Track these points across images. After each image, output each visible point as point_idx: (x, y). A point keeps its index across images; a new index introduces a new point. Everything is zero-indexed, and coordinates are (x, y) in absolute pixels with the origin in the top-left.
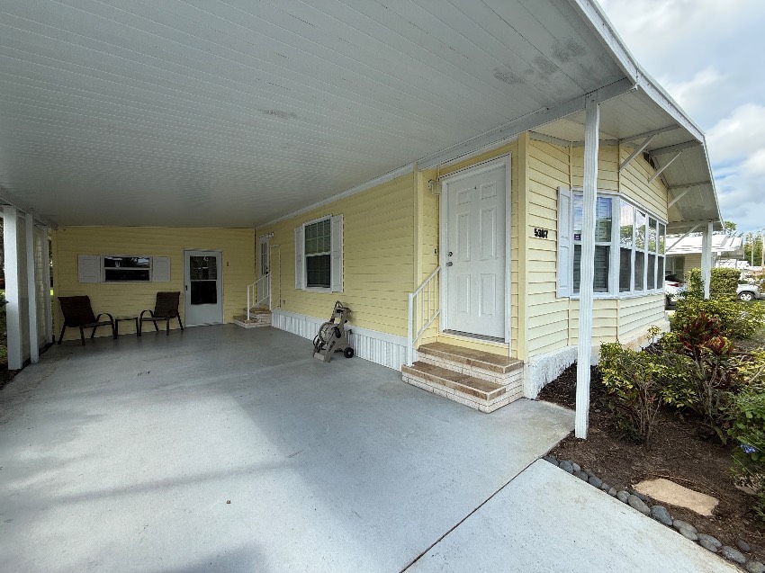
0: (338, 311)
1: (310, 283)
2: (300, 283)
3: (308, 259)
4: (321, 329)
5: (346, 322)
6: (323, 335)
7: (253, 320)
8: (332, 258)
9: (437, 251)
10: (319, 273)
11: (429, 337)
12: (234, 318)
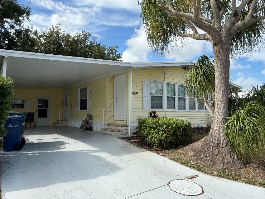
0: (88, 116)
1: (81, 108)
2: (78, 109)
3: (81, 100)
4: (82, 122)
5: (90, 119)
6: (83, 123)
7: (61, 123)
8: (87, 100)
9: (113, 98)
10: (84, 105)
11: (110, 122)
12: (54, 123)
